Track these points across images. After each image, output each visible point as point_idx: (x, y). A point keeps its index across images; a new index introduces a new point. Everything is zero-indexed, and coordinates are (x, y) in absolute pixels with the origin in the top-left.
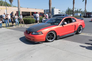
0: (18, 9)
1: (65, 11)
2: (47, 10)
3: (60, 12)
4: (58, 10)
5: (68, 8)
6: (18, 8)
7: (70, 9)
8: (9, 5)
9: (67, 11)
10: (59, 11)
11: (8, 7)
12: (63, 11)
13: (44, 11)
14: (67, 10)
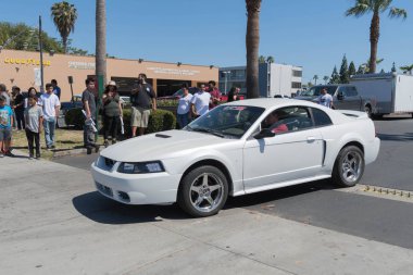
0: (94, 65)
1: (326, 78)
2: (234, 71)
3: (298, 80)
4: (289, 69)
5: (344, 62)
6: (94, 59)
7: (352, 64)
8: (55, 44)
9: (334, 78)
10: (297, 74)
11: (52, 54)
12: (316, 77)
13: (222, 75)
14: (335, 71)
